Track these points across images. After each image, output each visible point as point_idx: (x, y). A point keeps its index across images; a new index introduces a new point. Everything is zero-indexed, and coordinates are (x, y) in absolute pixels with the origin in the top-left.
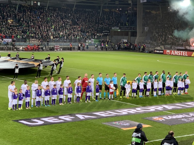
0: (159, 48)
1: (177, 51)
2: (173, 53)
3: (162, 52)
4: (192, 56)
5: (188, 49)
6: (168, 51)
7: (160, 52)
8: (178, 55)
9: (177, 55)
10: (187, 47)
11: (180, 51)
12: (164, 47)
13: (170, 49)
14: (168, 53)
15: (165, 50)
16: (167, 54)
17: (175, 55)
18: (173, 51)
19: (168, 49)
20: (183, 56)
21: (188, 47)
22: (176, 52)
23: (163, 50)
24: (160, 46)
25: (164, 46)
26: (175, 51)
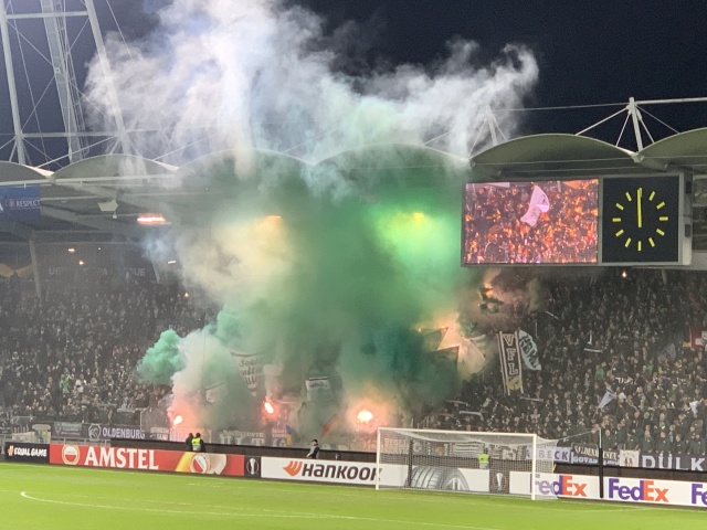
0: (28, 436)
1: (112, 450)
2: (91, 456)
3: (43, 453)
4: (178, 470)
5: (159, 438)
6: (70, 449)
7: (35, 452)
8: (116, 469)
9: (112, 468)
10: (153, 430)
11: (126, 446)
12: (52, 431)
13: (80, 438)
14: (71, 458)
15: (56, 443)
16: (67, 462)
17: (104, 468)
18: (91, 450)
19: (72, 440)
20: (136, 469)
21: (160, 430)
22: (109, 455)
23: (47, 447)
24: (31, 424)
25: (51, 425)
26: (103, 450)
